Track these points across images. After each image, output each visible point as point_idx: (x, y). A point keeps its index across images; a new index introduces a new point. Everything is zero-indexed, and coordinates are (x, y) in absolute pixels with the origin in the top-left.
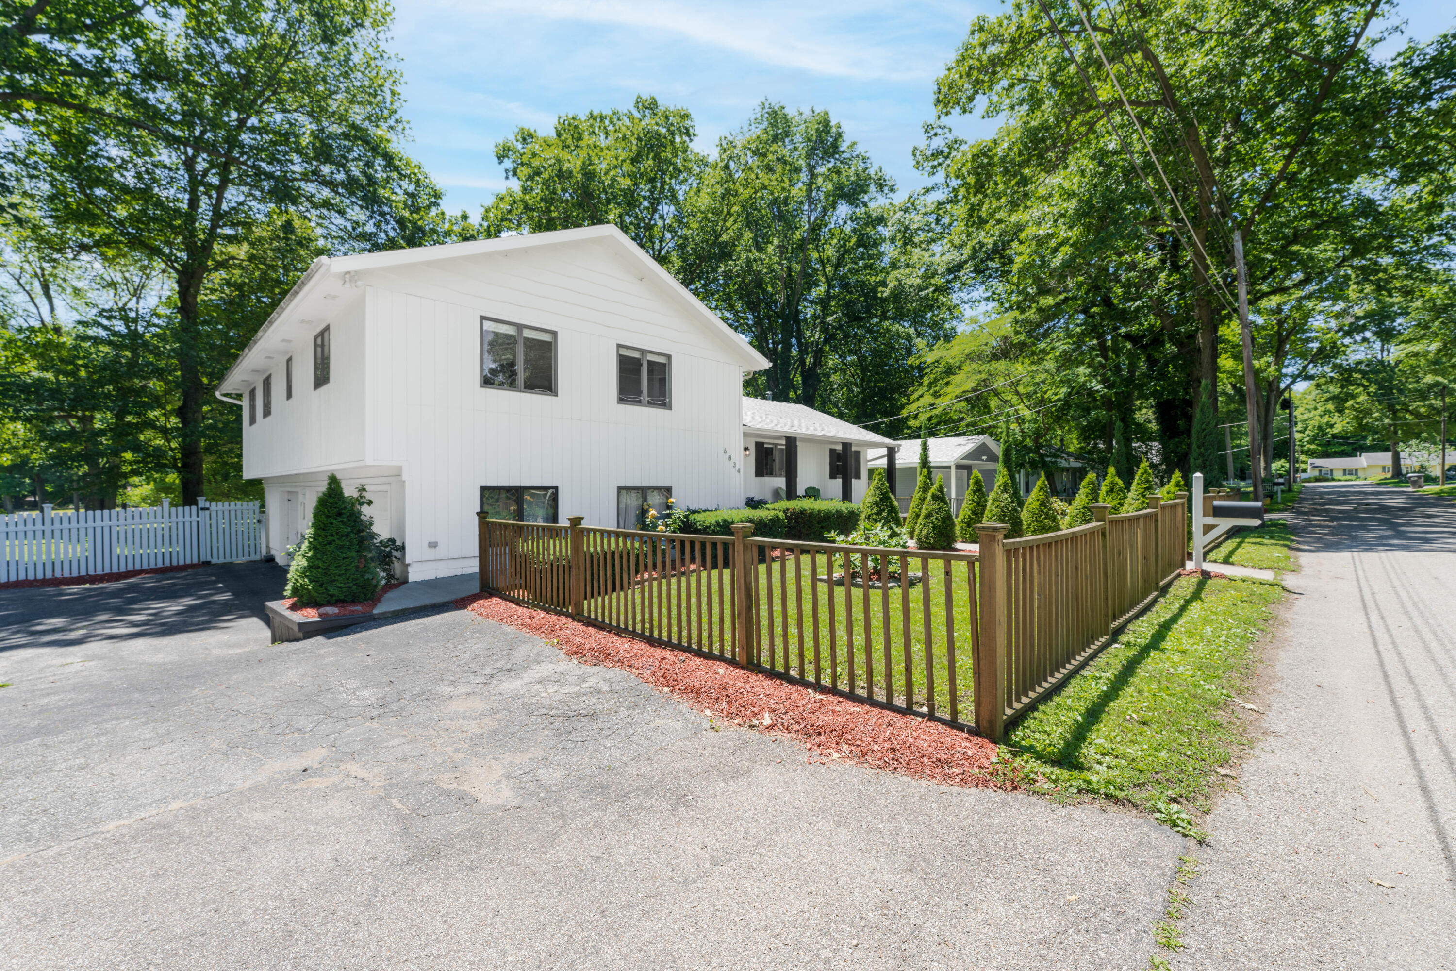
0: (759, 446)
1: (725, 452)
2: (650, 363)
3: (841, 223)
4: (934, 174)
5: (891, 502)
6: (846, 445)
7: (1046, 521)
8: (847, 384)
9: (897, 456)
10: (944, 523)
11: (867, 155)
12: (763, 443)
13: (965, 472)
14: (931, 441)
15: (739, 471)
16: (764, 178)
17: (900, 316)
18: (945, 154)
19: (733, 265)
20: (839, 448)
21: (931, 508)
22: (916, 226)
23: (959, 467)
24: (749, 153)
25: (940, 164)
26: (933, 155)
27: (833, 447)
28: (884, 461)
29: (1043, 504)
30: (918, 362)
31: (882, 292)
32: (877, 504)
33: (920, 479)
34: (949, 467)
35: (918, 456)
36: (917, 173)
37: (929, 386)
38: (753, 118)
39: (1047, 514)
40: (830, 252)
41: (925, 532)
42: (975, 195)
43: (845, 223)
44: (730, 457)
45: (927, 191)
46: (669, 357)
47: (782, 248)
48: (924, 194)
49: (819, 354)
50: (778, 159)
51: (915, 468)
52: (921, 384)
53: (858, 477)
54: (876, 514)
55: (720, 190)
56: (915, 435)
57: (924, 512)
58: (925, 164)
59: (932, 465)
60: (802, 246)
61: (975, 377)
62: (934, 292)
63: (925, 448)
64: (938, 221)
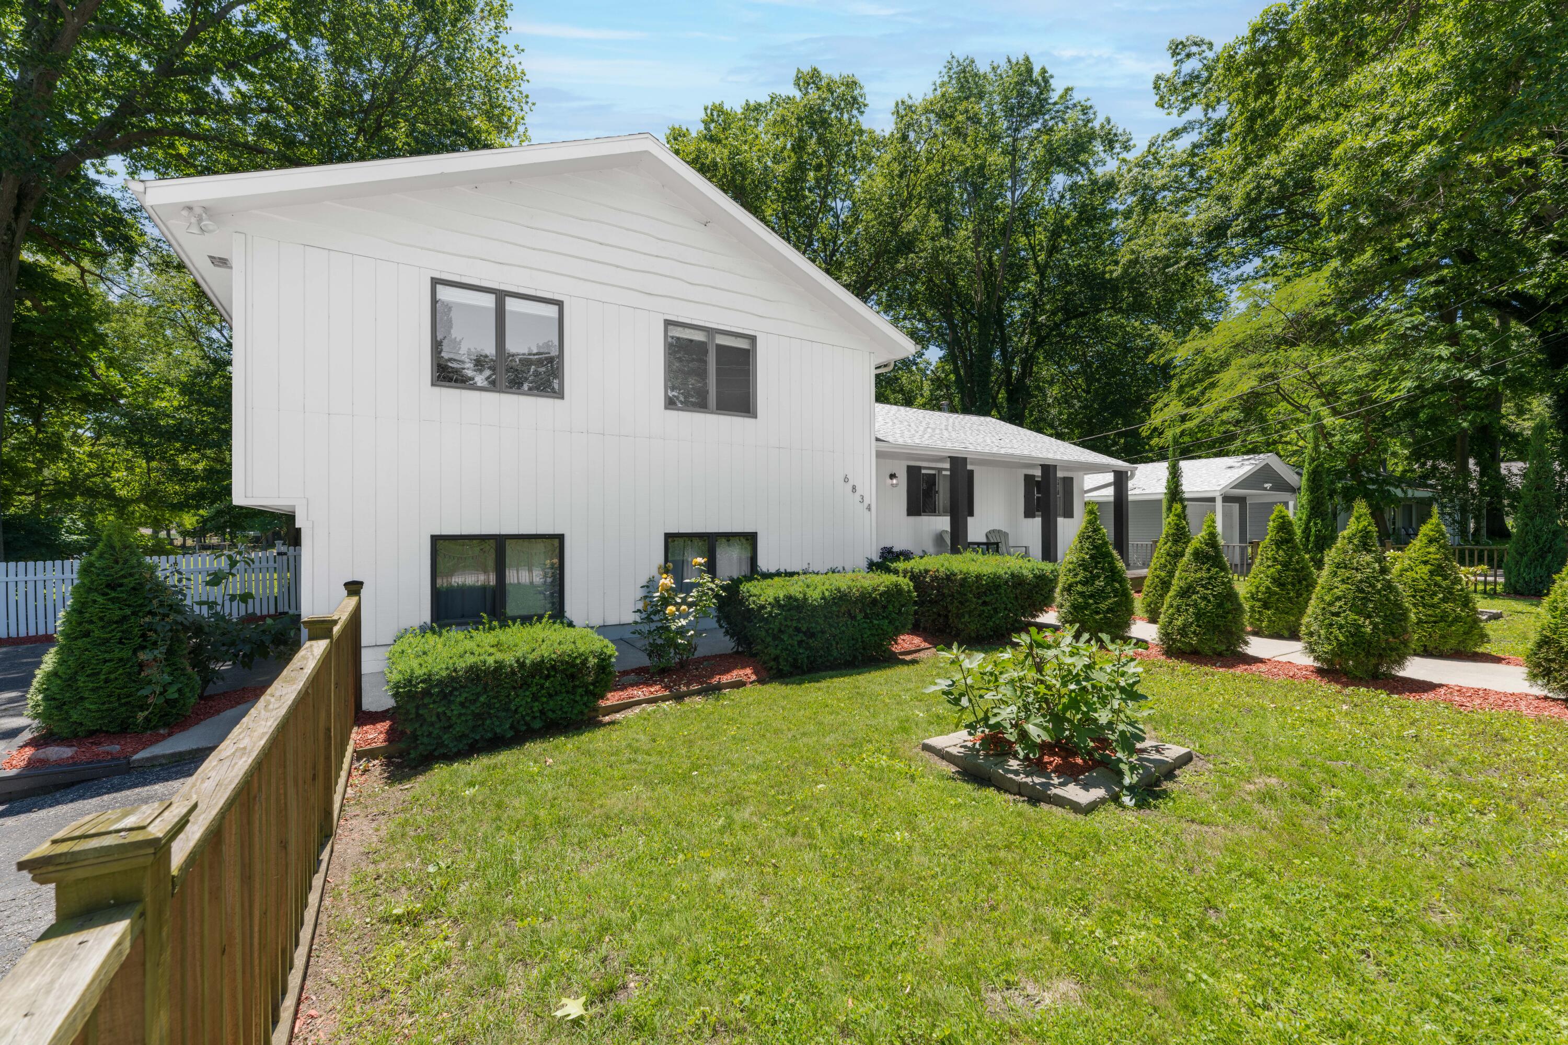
0: (913, 472)
1: (846, 480)
2: (720, 348)
3: (1056, 196)
4: (1186, 109)
5: (1112, 562)
6: (1048, 469)
7: (1448, 606)
8: (1065, 400)
9: (1130, 484)
10: (1220, 605)
11: (1089, 104)
12: (919, 468)
13: (1236, 507)
14: (1184, 464)
15: (869, 508)
16: (955, 145)
17: (1139, 307)
18: (1202, 80)
19: (918, 260)
20: (1038, 473)
21: (1192, 577)
22: (1159, 183)
23: (1227, 499)
24: (932, 116)
25: (1194, 96)
26: (1184, 83)
27: (1030, 472)
28: (1108, 494)
29: (1438, 570)
30: (1162, 361)
31: (1111, 272)
32: (1083, 565)
33: (1167, 523)
34: (1212, 500)
35: (1164, 483)
36: (1161, 113)
37: (1181, 390)
38: (938, 82)
39: (1449, 591)
40: (1041, 236)
41: (1179, 622)
42: (1257, 98)
43: (1062, 197)
44: (854, 489)
45: (1176, 133)
46: (753, 339)
47: (978, 235)
48: (1170, 139)
49: (1028, 362)
50: (968, 118)
51: (1160, 501)
52: (1167, 389)
53: (1069, 514)
54: (1084, 583)
55: (896, 168)
56: (1161, 456)
57: (1176, 584)
58: (1173, 99)
59: (1186, 496)
60: (1006, 230)
61: (1254, 372)
62: (1186, 267)
63: (1175, 475)
64: (1192, 174)
